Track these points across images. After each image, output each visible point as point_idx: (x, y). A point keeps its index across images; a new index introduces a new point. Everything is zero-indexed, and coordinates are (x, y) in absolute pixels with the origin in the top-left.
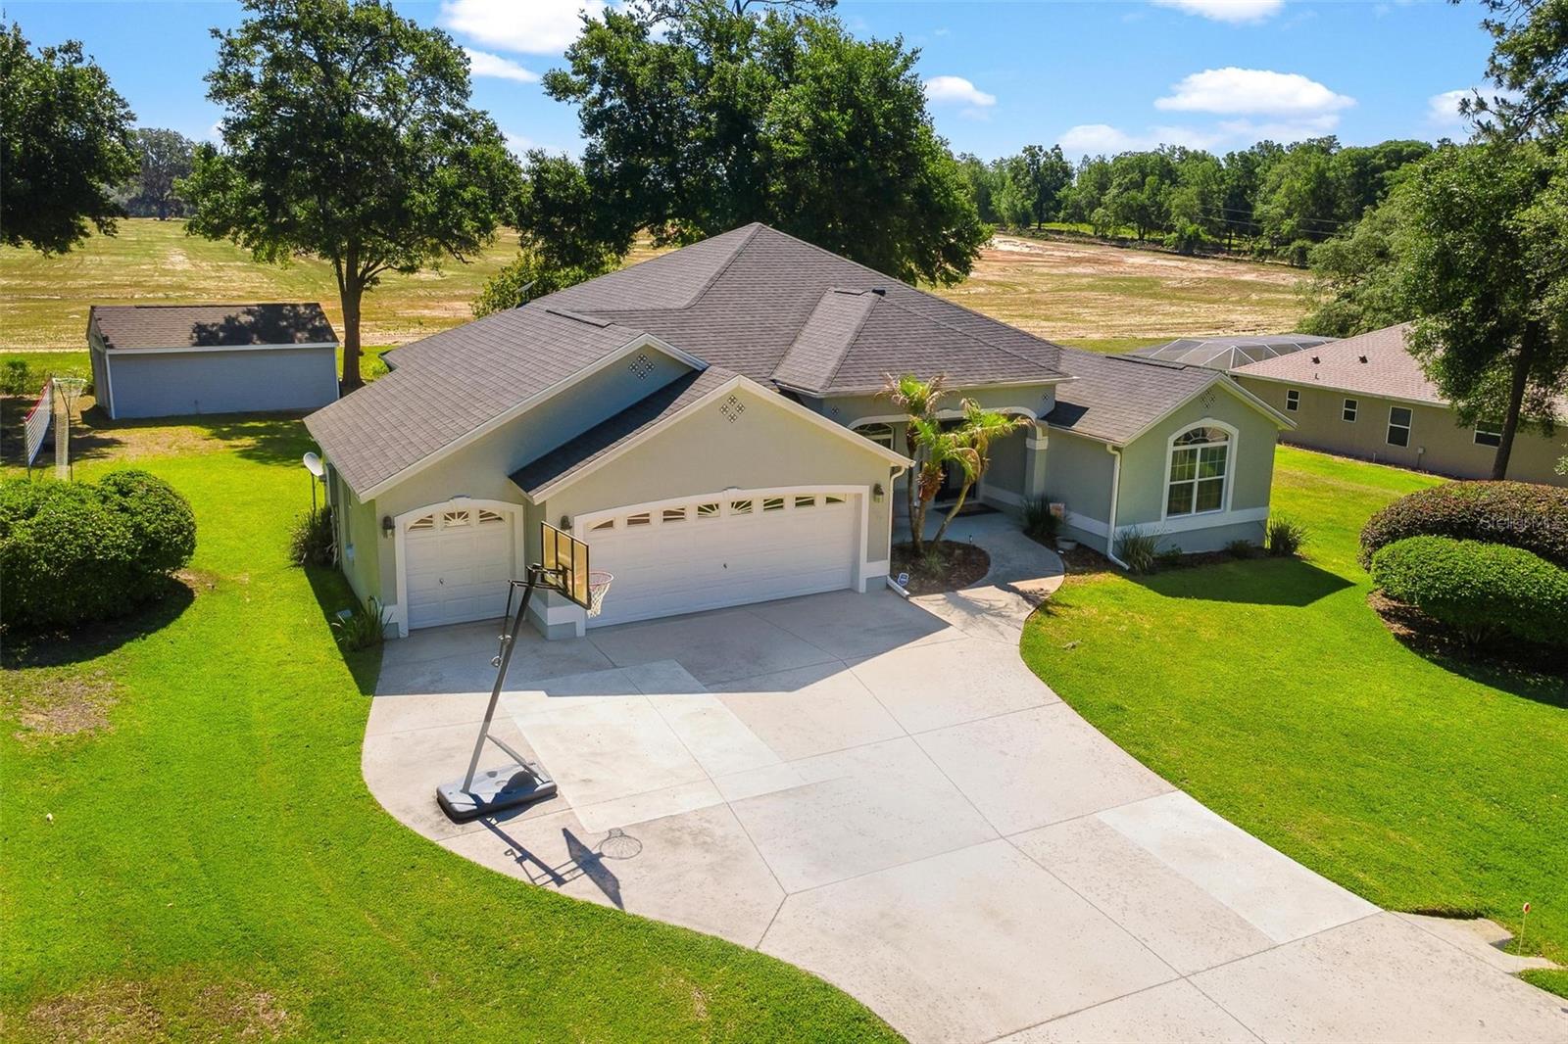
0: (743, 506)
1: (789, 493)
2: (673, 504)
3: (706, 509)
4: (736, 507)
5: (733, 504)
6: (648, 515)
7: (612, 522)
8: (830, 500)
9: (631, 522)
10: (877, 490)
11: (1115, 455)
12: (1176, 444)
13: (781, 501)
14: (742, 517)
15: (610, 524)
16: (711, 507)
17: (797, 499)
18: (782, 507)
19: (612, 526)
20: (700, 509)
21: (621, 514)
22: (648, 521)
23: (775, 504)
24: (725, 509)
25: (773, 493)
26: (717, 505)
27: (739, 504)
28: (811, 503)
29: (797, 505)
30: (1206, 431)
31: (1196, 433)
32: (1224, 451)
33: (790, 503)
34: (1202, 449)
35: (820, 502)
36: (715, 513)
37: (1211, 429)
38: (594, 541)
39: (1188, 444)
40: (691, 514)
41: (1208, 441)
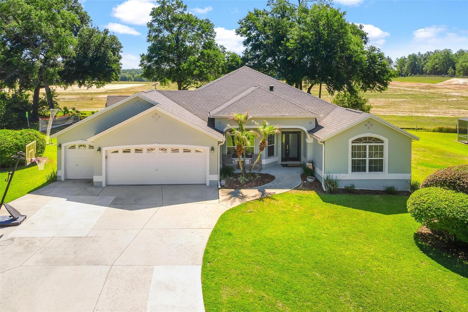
0: (164, 150)
1: (181, 147)
2: (139, 147)
3: (150, 150)
4: (161, 150)
5: (160, 149)
6: (130, 150)
7: (118, 151)
8: (197, 151)
9: (124, 152)
10: (212, 149)
11: (322, 145)
12: (353, 143)
13: (178, 150)
14: (162, 154)
15: (117, 152)
16: (152, 149)
17: (184, 149)
18: (178, 152)
19: (118, 152)
20: (148, 150)
21: (121, 148)
22: (130, 152)
23: (176, 151)
24: (157, 151)
25: (175, 146)
26: (154, 149)
27: (162, 149)
28: (189, 151)
29: (184, 151)
30: (370, 138)
31: (365, 138)
32: (382, 148)
33: (181, 151)
34: (369, 146)
35: (193, 151)
36: (154, 151)
37: (373, 138)
38: (112, 156)
39: (361, 143)
40: (145, 151)
41: (373, 143)
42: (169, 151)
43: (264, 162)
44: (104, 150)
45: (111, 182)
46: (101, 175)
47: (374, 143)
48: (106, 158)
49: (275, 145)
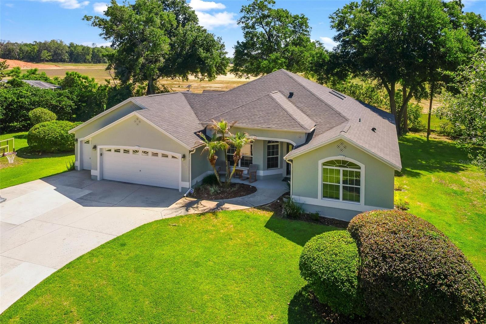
0: (146, 153)
1: (160, 152)
2: (127, 148)
3: (135, 152)
5: (143, 152)
6: (120, 150)
8: (173, 157)
9: (115, 151)
10: (184, 157)
12: (323, 165)
14: (144, 156)
15: (110, 150)
16: (136, 151)
17: (163, 154)
18: (158, 156)
20: (134, 151)
21: (113, 147)
22: (120, 152)
23: (156, 155)
24: (140, 152)
25: (155, 151)
26: (138, 151)
27: (145, 152)
28: (167, 156)
29: (163, 156)
30: (344, 162)
31: (338, 161)
32: (358, 175)
33: (160, 155)
34: (343, 170)
35: (170, 157)
36: (137, 153)
37: (348, 162)
38: (107, 155)
39: (334, 166)
40: (131, 152)
41: (347, 167)
42: (150, 154)
43: (261, 173)
44: (99, 147)
45: (107, 176)
46: (97, 170)
47: (349, 168)
48: (101, 155)
49: (279, 156)
